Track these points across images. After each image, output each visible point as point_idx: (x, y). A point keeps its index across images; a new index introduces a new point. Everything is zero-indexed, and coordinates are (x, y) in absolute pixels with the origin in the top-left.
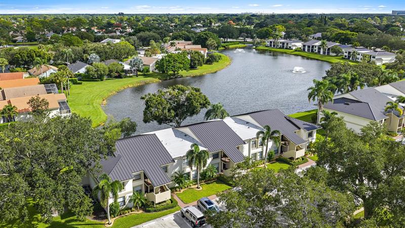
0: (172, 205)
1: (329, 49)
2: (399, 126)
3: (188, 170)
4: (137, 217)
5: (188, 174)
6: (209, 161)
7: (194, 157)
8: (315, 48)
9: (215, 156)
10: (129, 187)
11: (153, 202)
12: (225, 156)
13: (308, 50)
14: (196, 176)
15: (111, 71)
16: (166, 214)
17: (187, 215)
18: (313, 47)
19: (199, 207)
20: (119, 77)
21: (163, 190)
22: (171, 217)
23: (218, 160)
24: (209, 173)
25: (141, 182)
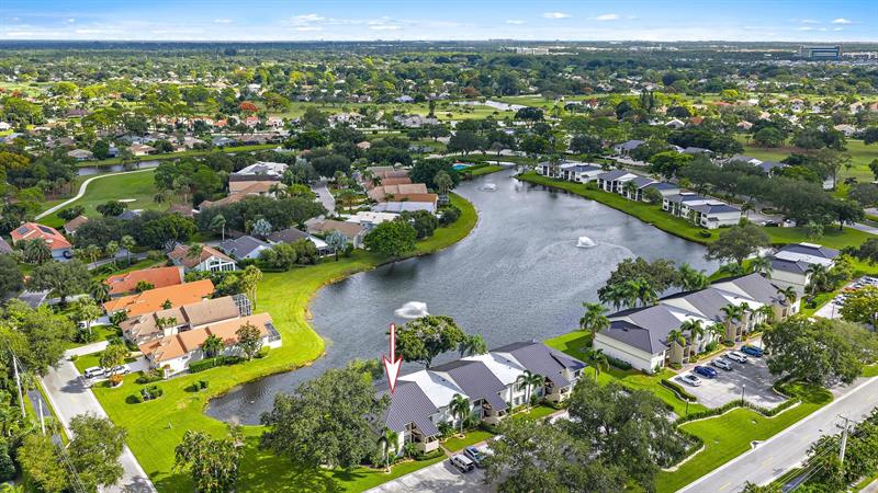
0: (439, 455)
1: (640, 191)
2: (685, 356)
3: (451, 418)
4: (410, 465)
5: (451, 423)
6: (471, 407)
7: (458, 406)
8: (619, 186)
9: (477, 404)
10: (401, 438)
11: (422, 452)
12: (485, 402)
13: (609, 189)
14: (458, 423)
15: (299, 255)
16: (436, 462)
17: (457, 462)
18: (615, 183)
19: (465, 454)
20: (312, 262)
21: (431, 440)
22: (440, 465)
23: (480, 407)
24: (471, 421)
25: (410, 433)
